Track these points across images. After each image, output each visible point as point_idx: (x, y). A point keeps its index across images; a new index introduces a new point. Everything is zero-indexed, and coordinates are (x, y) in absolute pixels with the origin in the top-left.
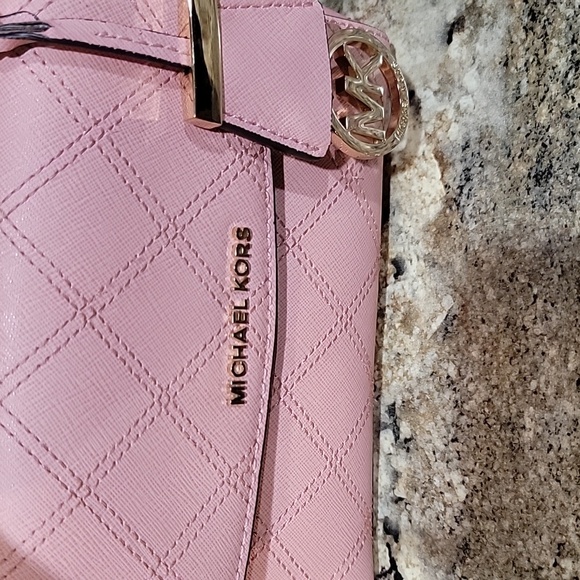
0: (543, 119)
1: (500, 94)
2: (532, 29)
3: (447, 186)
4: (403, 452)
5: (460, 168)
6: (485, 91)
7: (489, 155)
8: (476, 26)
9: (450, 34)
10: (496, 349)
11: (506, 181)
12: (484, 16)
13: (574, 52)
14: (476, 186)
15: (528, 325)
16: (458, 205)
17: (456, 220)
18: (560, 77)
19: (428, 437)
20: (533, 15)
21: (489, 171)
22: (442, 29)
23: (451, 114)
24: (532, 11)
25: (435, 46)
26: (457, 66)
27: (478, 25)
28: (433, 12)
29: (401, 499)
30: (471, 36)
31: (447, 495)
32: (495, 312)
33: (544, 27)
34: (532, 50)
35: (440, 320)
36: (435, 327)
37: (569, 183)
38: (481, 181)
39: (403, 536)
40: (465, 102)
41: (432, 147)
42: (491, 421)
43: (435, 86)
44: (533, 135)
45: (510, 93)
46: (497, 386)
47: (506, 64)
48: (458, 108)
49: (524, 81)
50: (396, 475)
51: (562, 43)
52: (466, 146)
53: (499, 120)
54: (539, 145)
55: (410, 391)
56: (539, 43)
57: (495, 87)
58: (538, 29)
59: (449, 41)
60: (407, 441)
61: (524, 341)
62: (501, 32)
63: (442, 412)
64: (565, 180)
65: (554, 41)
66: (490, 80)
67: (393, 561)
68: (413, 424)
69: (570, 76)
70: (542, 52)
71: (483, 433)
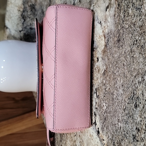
0: (119, 28)
1: (113, 22)
2: (118, 8)
3: (105, 42)
4: (97, 98)
5: (107, 39)
6: (111, 22)
7: (111, 36)
8: (110, 7)
9: (107, 9)
10: (111, 78)
11: (114, 42)
12: (112, 5)
13: (124, 13)
14: (109, 43)
15: (116, 73)
16: (107, 46)
17: (106, 50)
18: (122, 19)
19: (101, 95)
20: (119, 5)
21: (111, 39)
22: (105, 8)
23: (106, 27)
24: (119, 4)
25: (104, 12)
26: (107, 16)
27: (111, 7)
28: (104, 4)
29: (97, 108)
30: (109, 10)
31: (103, 108)
32: (111, 70)
33: (120, 8)
34: (118, 13)
35: (103, 71)
36: (103, 72)
37: (123, 42)
38: (110, 41)
39: (97, 116)
40: (108, 24)
41: (103, 34)
42: (110, 93)
43: (104, 21)
44: (118, 32)
45: (115, 22)
46: (111, 86)
47: (114, 16)
48: (107, 25)
49: (117, 20)
50: (96, 103)
51: (123, 12)
52: (108, 34)
53: (113, 28)
54: (119, 34)
55: (99, 86)
56: (119, 11)
57: (113, 21)
58: (119, 8)
59: (106, 11)
60: (98, 96)
61: (115, 76)
62: (114, 9)
63: (103, 90)
64: (122, 42)
65: (122, 11)
66: (112, 19)
67: (95, 121)
68: (99, 92)
69: (124, 19)
70: (120, 13)
71: (108, 95)
